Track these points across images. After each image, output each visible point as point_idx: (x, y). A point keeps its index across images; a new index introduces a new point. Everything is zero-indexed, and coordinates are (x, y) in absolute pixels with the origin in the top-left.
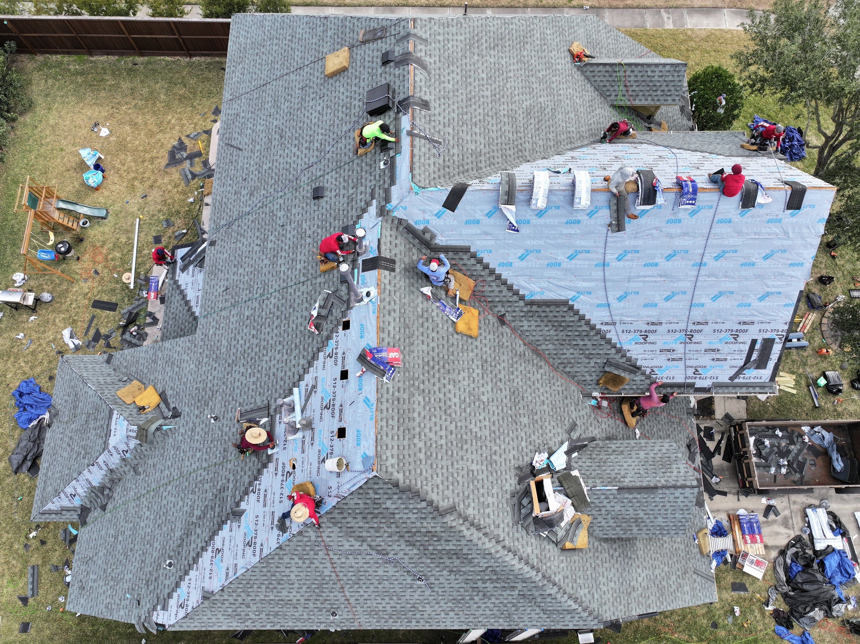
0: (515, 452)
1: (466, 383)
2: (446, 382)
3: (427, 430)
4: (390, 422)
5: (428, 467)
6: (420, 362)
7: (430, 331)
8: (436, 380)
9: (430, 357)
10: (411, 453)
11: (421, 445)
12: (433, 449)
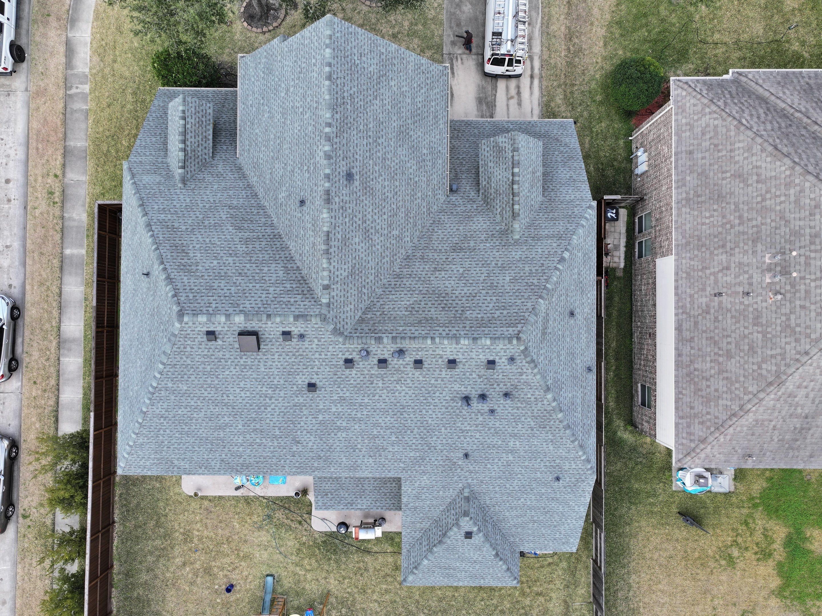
0: (495, 251)
1: (453, 282)
2: (454, 296)
3: (488, 309)
4: (486, 332)
5: (511, 308)
6: (443, 313)
7: (421, 306)
8: (454, 303)
9: (439, 306)
10: (504, 319)
11: (498, 312)
12: (500, 305)
